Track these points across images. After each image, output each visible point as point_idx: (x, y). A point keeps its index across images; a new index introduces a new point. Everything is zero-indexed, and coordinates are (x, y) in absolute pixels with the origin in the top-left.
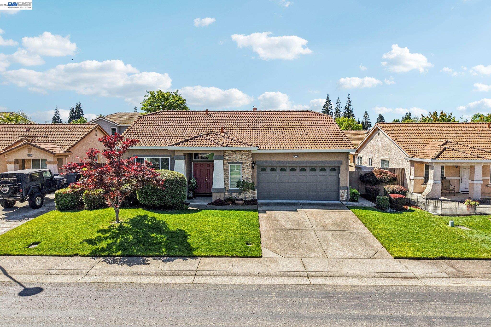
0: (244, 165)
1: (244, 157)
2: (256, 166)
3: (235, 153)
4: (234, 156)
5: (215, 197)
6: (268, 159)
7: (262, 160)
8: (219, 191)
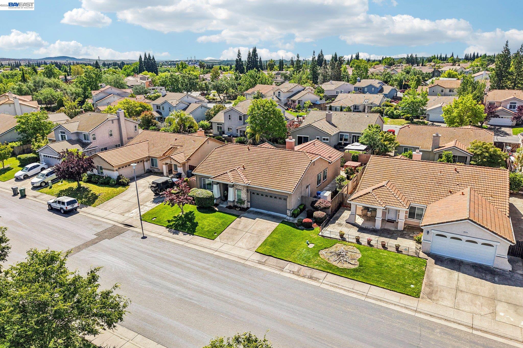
0: (243, 191)
1: (242, 187)
2: (249, 192)
4: (238, 187)
5: (229, 204)
7: (252, 189)
8: (230, 201)
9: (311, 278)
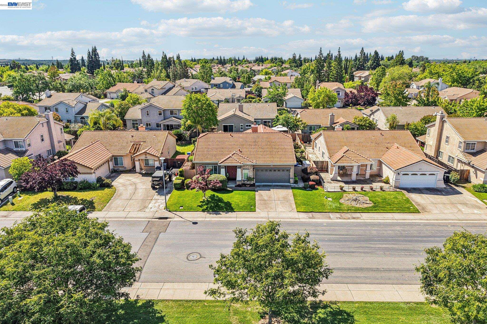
0: (249, 170)
1: (250, 167)
2: (254, 170)
4: (245, 167)
6: (260, 167)
7: (257, 167)
8: (239, 181)
9: (354, 218)
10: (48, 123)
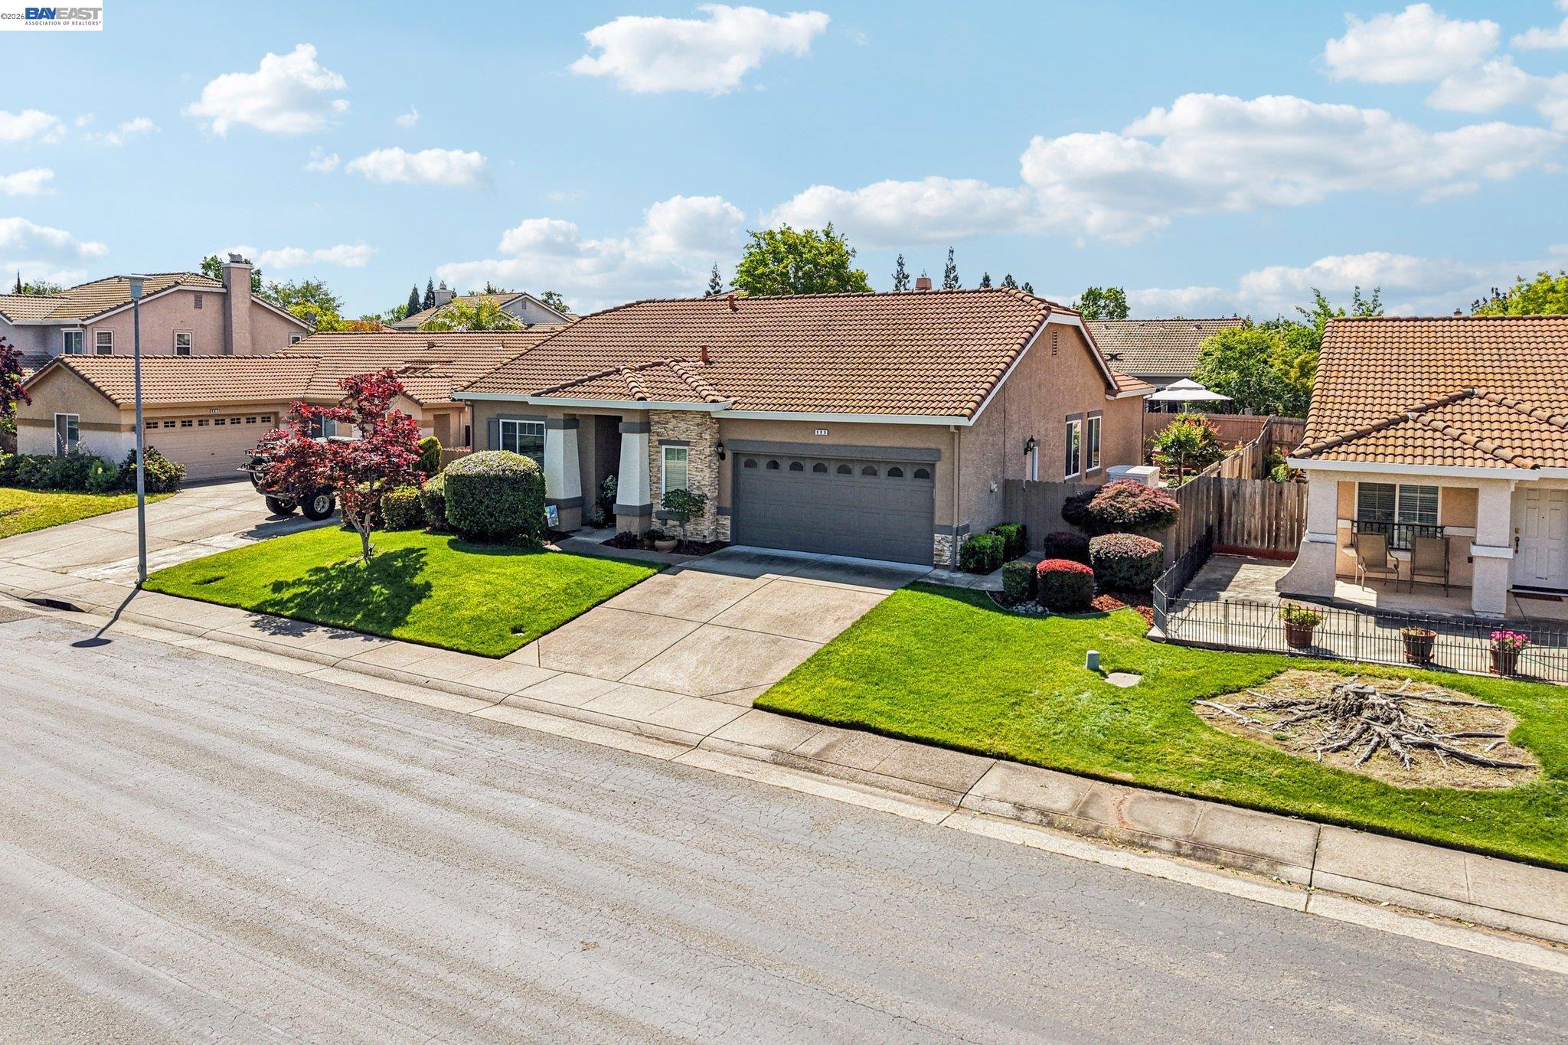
0: (692, 449)
1: (692, 428)
2: (729, 455)
3: (674, 417)
4: (670, 426)
5: (623, 525)
6: (757, 435)
7: (743, 438)
8: (628, 510)
10: (225, 297)
